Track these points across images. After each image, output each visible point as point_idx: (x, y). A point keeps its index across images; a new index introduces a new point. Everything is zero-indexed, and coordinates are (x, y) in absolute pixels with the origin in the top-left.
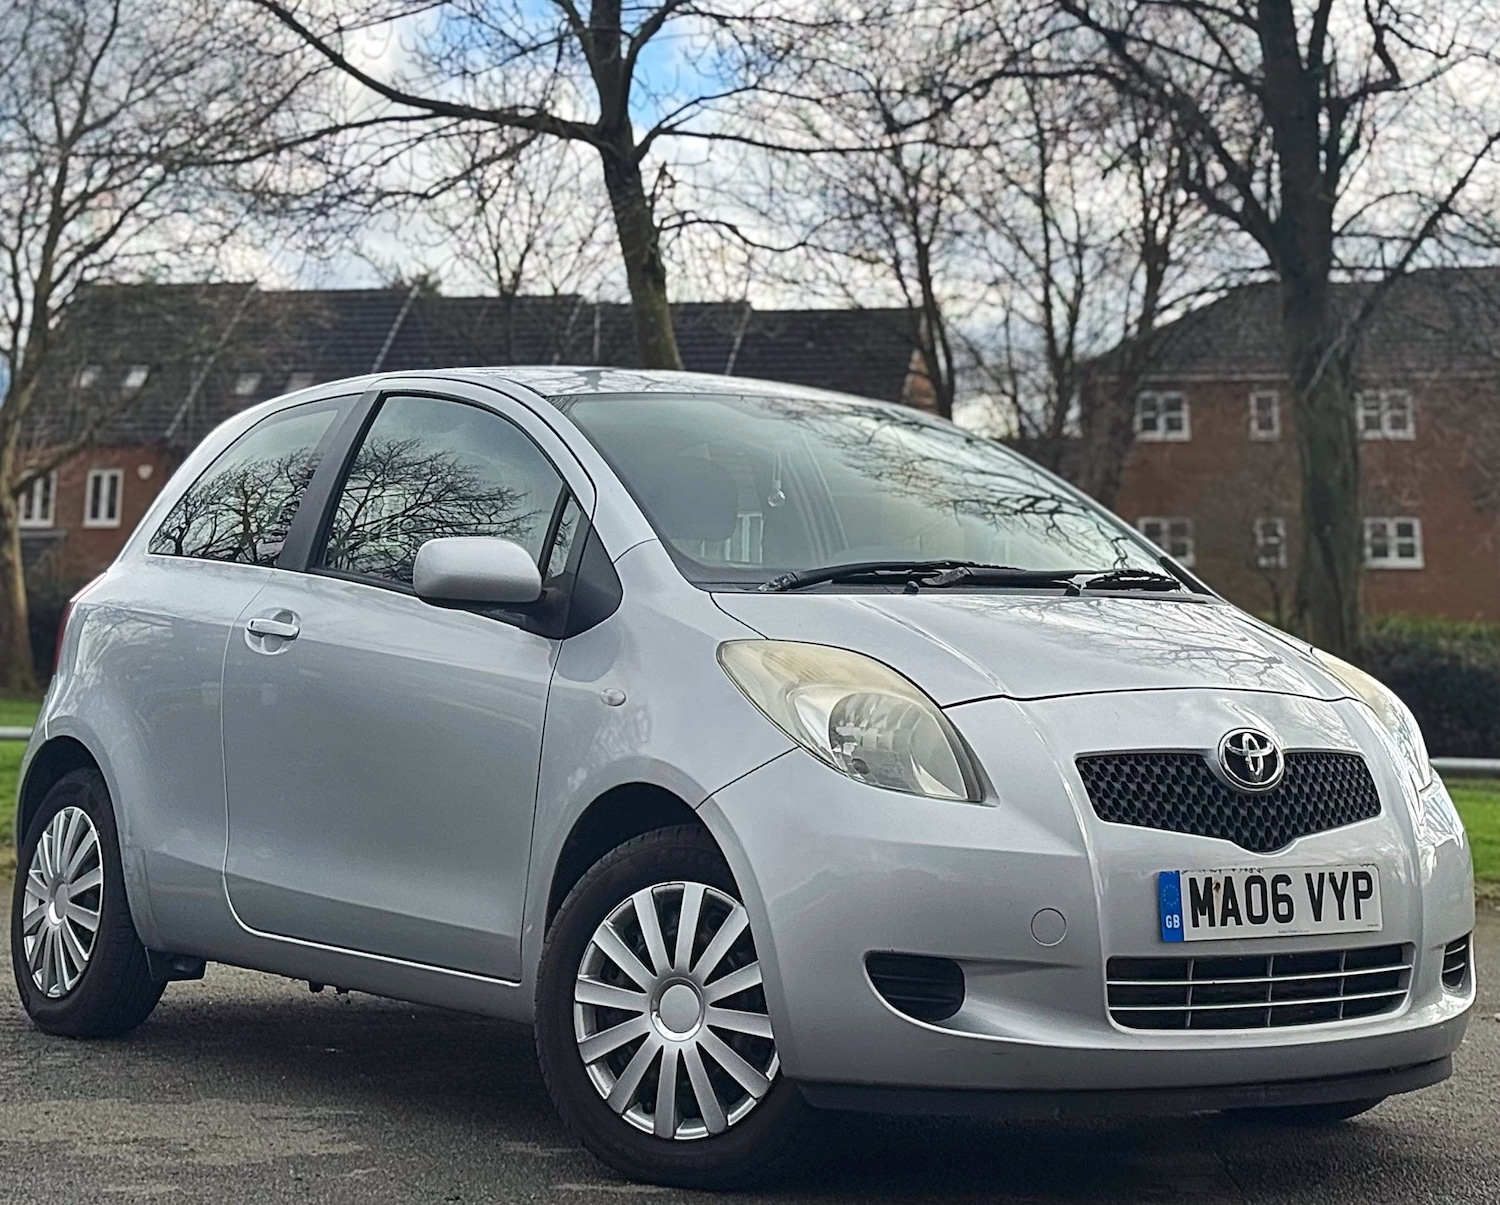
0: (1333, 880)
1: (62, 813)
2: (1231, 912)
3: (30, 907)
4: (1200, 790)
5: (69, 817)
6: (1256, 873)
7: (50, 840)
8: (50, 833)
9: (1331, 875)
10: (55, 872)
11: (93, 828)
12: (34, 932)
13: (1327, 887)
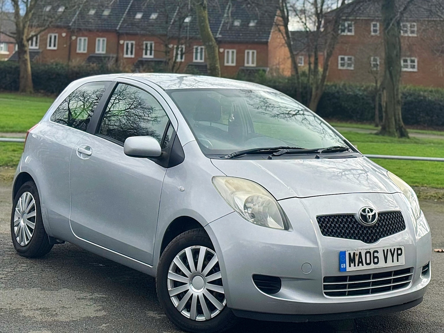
0: (391, 251)
1: (25, 193)
2: (360, 262)
3: (16, 219)
4: (353, 226)
5: (27, 195)
6: (368, 250)
7: (22, 200)
8: (22, 198)
9: (390, 249)
10: (23, 210)
11: (33, 199)
12: (17, 225)
13: (389, 253)
